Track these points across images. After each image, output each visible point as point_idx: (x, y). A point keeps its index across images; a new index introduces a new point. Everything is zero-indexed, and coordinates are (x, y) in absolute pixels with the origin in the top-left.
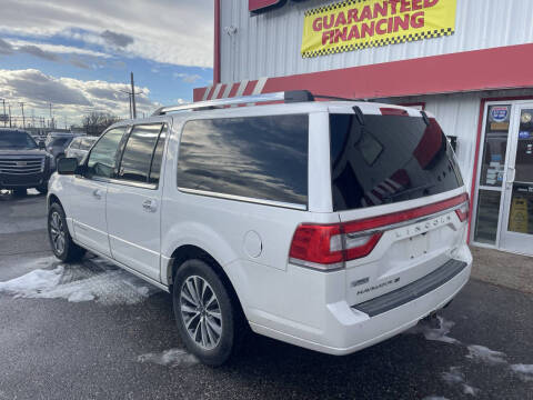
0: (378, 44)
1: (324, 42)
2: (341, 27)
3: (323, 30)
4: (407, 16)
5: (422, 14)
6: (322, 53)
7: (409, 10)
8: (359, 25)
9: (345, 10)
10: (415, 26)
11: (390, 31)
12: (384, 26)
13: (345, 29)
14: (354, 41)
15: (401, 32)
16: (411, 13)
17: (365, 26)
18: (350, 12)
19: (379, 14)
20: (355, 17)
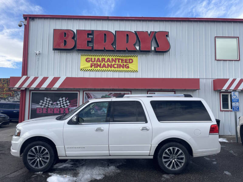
0: (114, 71)
1: (91, 67)
2: (99, 63)
3: (91, 62)
4: (123, 64)
5: (128, 65)
6: (90, 70)
7: (124, 63)
8: (106, 64)
9: (100, 58)
10: (126, 68)
11: (118, 68)
12: (116, 66)
13: (100, 64)
14: (104, 68)
15: (122, 69)
16: (125, 64)
17: (108, 64)
18: (102, 59)
19: (113, 62)
20: (104, 61)
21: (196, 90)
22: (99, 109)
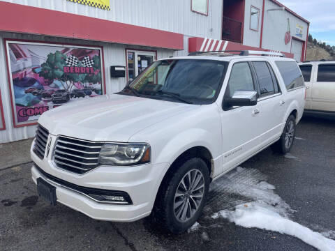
21: (175, 50)
22: (45, 82)
